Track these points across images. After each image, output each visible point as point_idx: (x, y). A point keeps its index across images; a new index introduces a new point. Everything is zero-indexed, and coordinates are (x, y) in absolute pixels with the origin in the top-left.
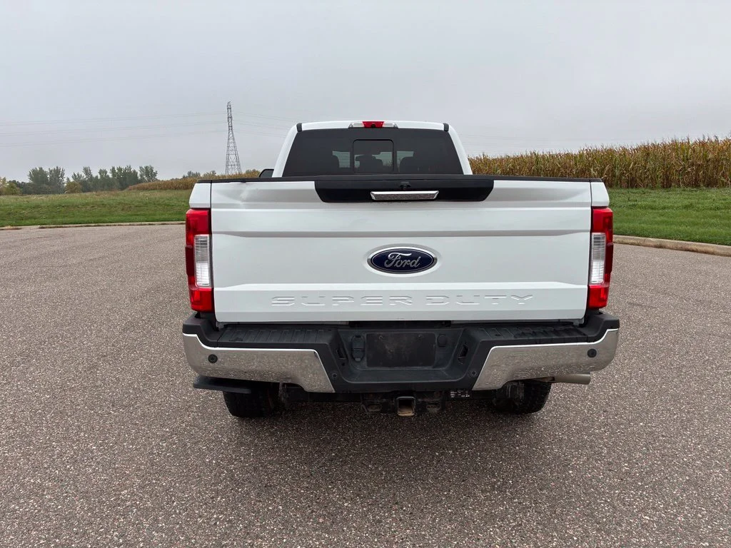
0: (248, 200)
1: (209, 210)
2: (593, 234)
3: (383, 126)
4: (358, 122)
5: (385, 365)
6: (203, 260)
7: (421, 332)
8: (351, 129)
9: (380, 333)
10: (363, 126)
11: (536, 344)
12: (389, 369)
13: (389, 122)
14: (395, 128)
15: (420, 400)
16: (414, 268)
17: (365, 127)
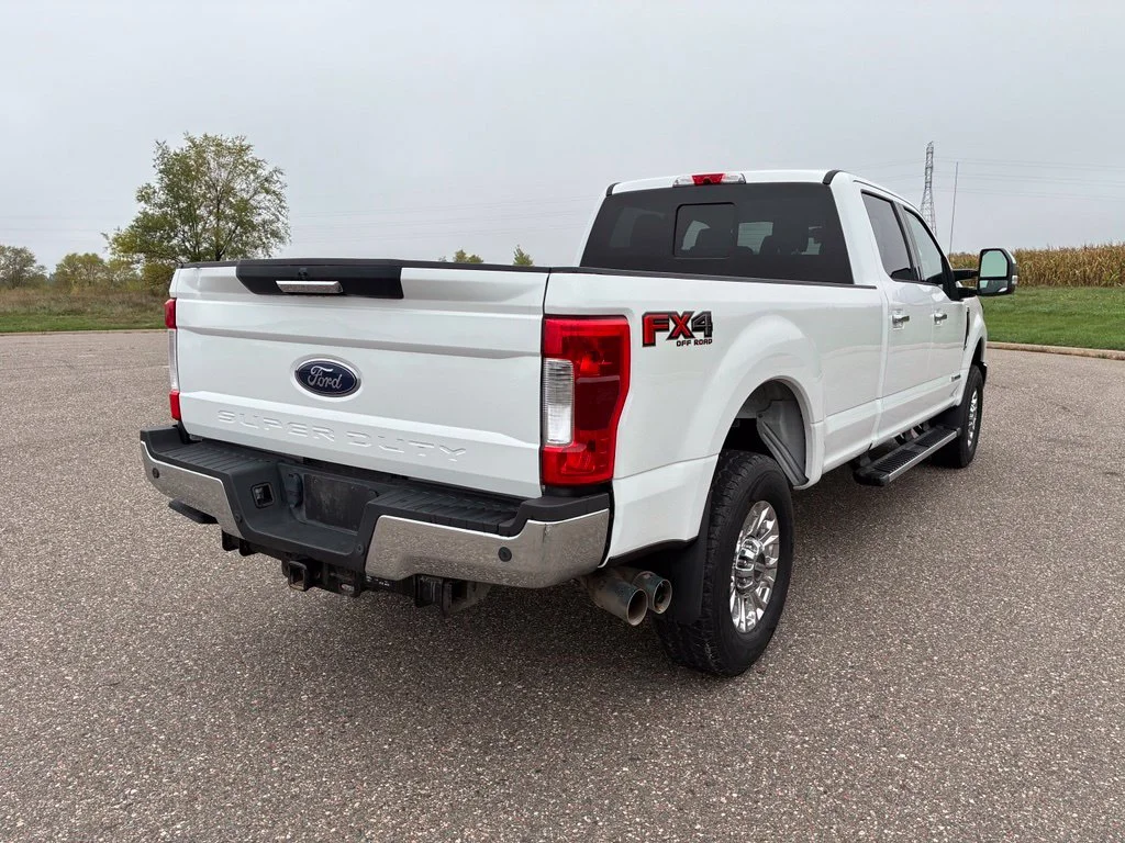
0: (201, 289)
1: (176, 299)
2: (548, 360)
3: (724, 180)
4: (686, 178)
5: (322, 521)
7: (354, 482)
8: (677, 188)
9: (316, 475)
10: (692, 182)
11: (431, 522)
12: (324, 526)
13: (732, 174)
14: (742, 184)
15: (332, 574)
16: (336, 390)
17: (696, 184)
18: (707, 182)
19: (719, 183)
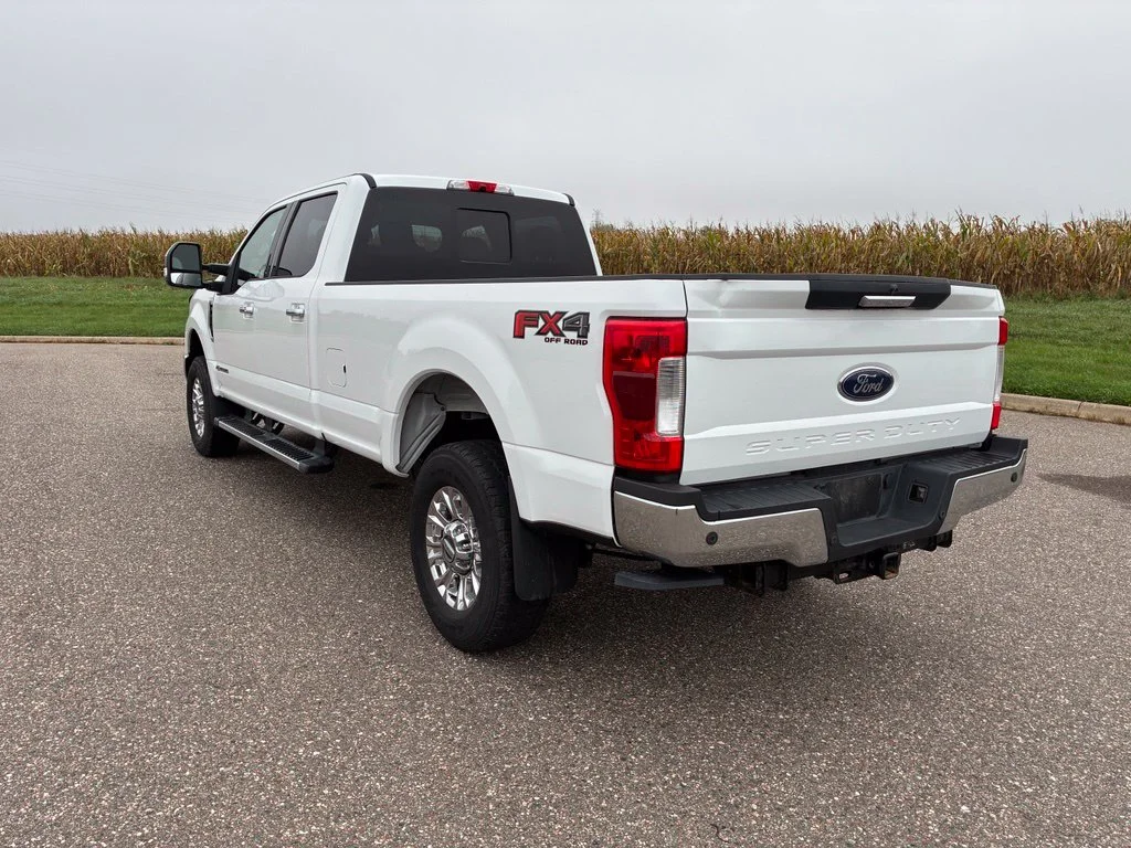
0: (728, 306)
1: (685, 319)
3: (496, 190)
4: (460, 180)
6: (670, 396)
7: (870, 473)
8: (450, 191)
9: (836, 480)
10: (468, 187)
13: (503, 186)
14: (510, 196)
17: (472, 190)
18: (482, 189)
19: (492, 192)
